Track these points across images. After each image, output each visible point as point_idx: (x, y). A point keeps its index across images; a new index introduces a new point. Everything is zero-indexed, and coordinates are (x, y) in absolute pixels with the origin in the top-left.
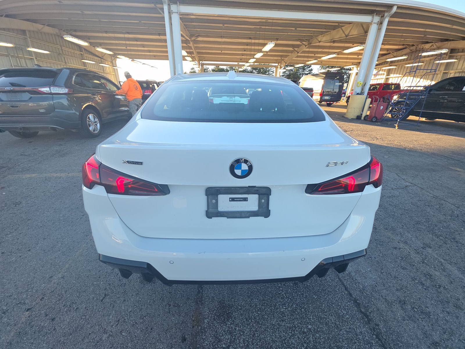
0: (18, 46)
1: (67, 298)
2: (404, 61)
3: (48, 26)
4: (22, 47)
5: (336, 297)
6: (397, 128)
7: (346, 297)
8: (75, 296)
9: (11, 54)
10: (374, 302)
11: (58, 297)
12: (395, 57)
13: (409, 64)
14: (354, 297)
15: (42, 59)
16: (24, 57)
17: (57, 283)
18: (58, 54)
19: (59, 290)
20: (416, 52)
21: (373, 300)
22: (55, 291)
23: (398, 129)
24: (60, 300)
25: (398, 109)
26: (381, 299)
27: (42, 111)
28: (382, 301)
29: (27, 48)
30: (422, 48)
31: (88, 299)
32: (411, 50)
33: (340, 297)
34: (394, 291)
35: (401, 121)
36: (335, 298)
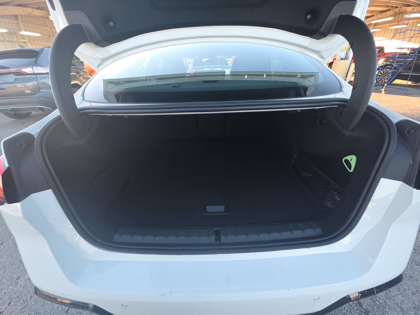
0: (12, 31)
1: (31, 307)
2: (388, 23)
3: (37, 8)
4: (16, 31)
5: (343, 308)
6: (383, 92)
7: (355, 308)
8: (40, 304)
9: (6, 39)
10: (388, 312)
11: (23, 304)
12: (379, 19)
13: (393, 26)
14: (365, 308)
15: (35, 42)
16: (19, 41)
17: (23, 286)
18: (48, 36)
19: (25, 295)
20: (399, 14)
21: (387, 310)
22: (20, 296)
23: (385, 93)
24: (24, 307)
25: (383, 72)
26: (397, 308)
27: (27, 92)
28: (397, 311)
29: (20, 32)
30: (404, 10)
31: (52, 309)
32: (395, 12)
33: (347, 309)
34: (409, 296)
35: (388, 86)
36: (342, 310)
